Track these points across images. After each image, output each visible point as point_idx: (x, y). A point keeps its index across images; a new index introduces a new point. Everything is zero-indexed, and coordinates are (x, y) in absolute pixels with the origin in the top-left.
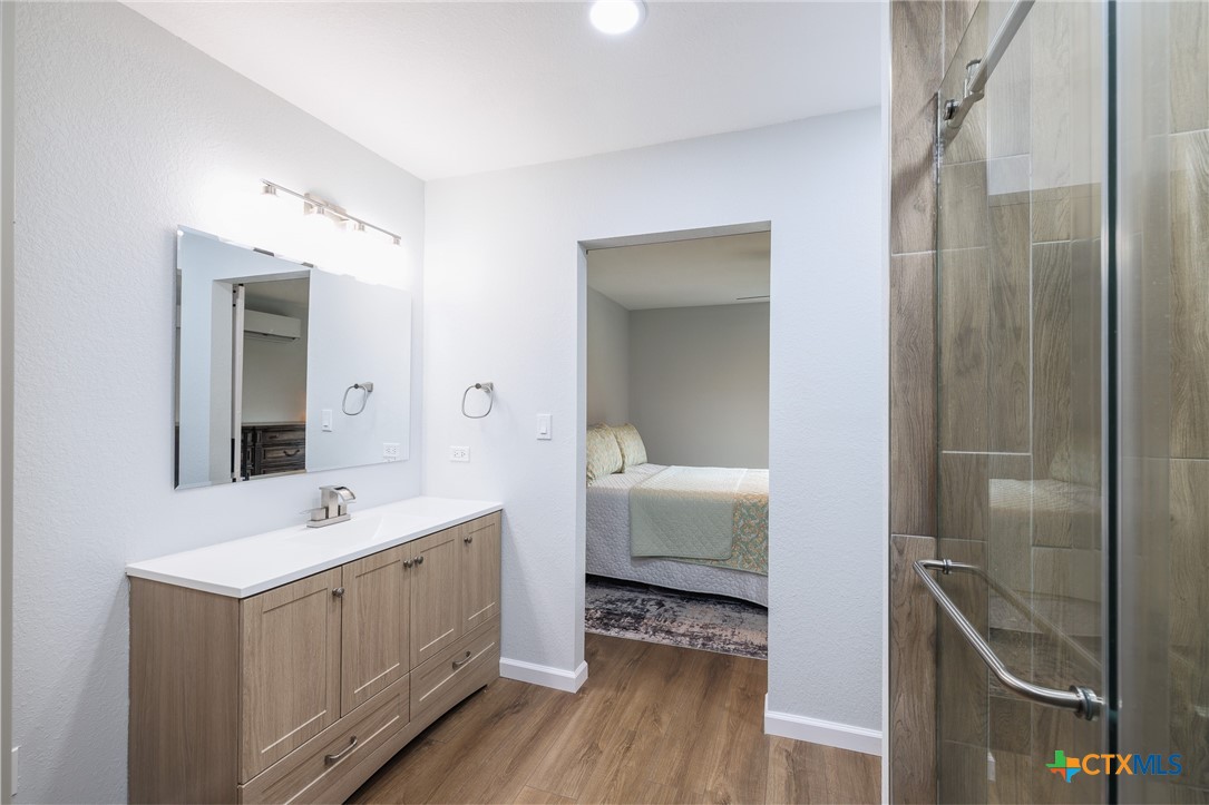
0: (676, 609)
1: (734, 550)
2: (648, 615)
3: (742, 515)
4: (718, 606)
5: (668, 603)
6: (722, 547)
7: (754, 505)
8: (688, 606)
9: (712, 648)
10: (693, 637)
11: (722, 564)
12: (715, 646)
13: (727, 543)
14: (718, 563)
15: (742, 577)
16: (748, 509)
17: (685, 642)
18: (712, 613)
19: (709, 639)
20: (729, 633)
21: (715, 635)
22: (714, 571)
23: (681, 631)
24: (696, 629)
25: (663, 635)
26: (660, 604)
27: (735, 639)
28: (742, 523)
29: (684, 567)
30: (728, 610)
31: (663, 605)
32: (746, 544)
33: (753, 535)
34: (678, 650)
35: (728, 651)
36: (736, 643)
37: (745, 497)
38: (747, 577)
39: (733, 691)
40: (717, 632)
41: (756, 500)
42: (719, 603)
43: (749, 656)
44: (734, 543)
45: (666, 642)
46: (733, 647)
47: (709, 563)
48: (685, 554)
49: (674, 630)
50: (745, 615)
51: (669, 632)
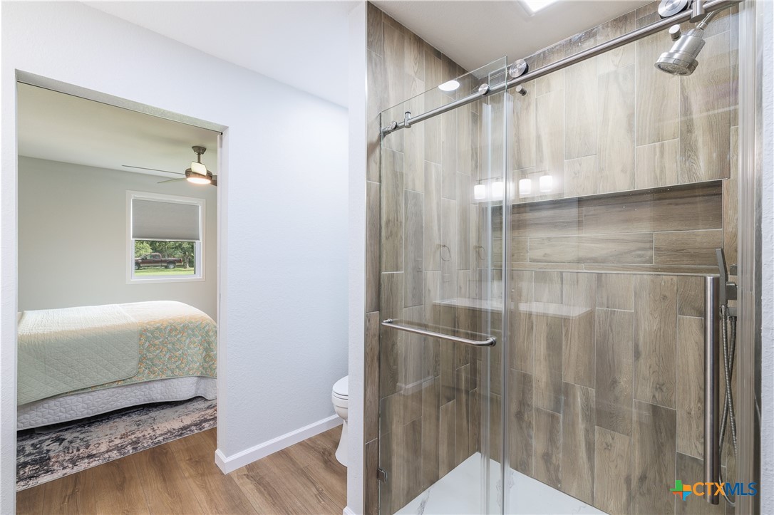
0: (82, 436)
1: (140, 368)
2: (52, 454)
3: (147, 337)
4: (124, 418)
5: (68, 436)
6: (130, 366)
7: (157, 328)
8: (92, 428)
9: (144, 447)
10: (119, 448)
11: (129, 382)
12: (146, 445)
13: (134, 363)
14: (125, 383)
15: (147, 386)
16: (152, 333)
17: (115, 455)
18: (122, 425)
19: (136, 443)
20: (150, 431)
21: (139, 438)
22: (119, 390)
23: (103, 448)
24: (118, 441)
25: (86, 461)
26: (60, 440)
27: (158, 432)
28: (147, 344)
29: (86, 397)
30: (135, 417)
31: (64, 440)
32: (152, 360)
33: (158, 351)
34: (110, 464)
35: (159, 442)
36: (161, 435)
37: (148, 323)
38: (152, 385)
39: (183, 465)
40: (138, 434)
41: (158, 325)
42: (123, 415)
43: (178, 438)
44: (141, 362)
45: (94, 464)
46: (161, 438)
47: (115, 385)
48: (89, 385)
49: (94, 452)
50: (153, 414)
51: (90, 456)
